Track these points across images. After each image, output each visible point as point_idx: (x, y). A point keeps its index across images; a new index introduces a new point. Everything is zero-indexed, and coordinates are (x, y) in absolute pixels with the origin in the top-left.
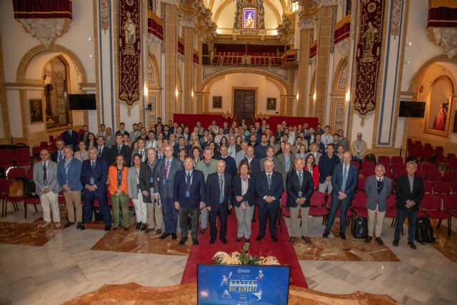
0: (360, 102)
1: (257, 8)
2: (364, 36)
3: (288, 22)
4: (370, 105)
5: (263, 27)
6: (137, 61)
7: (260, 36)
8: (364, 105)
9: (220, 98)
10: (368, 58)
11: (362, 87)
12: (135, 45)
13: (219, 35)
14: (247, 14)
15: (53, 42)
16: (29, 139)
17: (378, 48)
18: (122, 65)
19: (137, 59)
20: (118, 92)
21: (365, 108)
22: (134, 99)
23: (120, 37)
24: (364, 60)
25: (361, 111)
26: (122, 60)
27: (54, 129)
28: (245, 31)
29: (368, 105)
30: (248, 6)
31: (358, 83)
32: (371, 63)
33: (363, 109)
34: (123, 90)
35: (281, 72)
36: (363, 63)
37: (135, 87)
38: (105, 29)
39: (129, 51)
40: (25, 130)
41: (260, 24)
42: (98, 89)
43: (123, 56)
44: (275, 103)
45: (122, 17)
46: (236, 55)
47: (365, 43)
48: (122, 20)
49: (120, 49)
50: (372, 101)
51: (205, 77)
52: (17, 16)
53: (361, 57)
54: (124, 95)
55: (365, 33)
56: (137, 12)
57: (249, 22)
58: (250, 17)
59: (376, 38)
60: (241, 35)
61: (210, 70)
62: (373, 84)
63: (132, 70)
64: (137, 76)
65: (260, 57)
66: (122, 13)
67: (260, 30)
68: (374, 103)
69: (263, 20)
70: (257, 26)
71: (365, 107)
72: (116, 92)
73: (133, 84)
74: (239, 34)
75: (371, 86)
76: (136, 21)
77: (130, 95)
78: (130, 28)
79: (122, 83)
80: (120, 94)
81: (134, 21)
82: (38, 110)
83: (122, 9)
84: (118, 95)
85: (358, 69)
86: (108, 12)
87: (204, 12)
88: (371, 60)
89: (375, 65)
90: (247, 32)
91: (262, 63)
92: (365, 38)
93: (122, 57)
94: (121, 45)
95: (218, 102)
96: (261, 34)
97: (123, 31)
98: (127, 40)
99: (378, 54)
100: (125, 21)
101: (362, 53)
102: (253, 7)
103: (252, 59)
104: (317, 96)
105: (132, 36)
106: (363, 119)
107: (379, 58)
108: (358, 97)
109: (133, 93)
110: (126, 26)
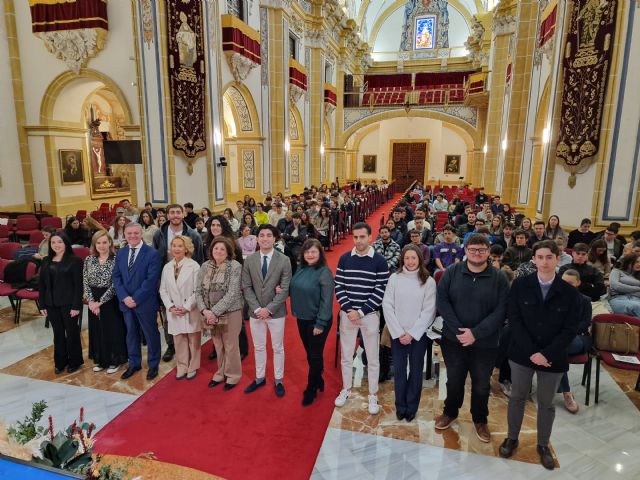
0: (568, 142)
1: (438, 15)
2: (579, 18)
3: (480, 28)
4: (587, 147)
5: (446, 46)
6: (200, 91)
7: (441, 60)
8: (574, 147)
9: (374, 157)
10: (588, 58)
11: (573, 113)
12: (197, 66)
13: (377, 63)
14: (422, 26)
15: (84, 66)
16: (58, 205)
17: (608, 36)
18: (176, 97)
19: (200, 87)
20: (170, 138)
21: (578, 152)
22: (198, 149)
23: (170, 52)
24: (578, 63)
25: (569, 158)
26: (176, 88)
27: (112, 195)
28: (417, 53)
29: (583, 147)
30: (423, 13)
31: (564, 108)
32: (592, 67)
33: (573, 155)
34: (178, 135)
35: (464, 112)
36: (576, 69)
37: (199, 131)
38: (149, 40)
39: (187, 75)
40: (53, 193)
41: (442, 39)
42: (143, 134)
43: (177, 83)
44: (458, 163)
45: (173, 22)
46: (397, 89)
47: (581, 31)
48: (173, 27)
49: (171, 72)
50: (592, 139)
51: (347, 125)
52: (36, 29)
53: (573, 58)
54: (181, 141)
55: (584, 10)
56: (198, 13)
57: (424, 39)
58: (425, 30)
59: (603, 17)
60: (412, 61)
61: (354, 114)
62: (595, 107)
63: (194, 104)
64: (201, 114)
65: (434, 91)
66: (172, 14)
67: (442, 51)
68: (596, 143)
69: (445, 34)
70: (437, 43)
71: (578, 150)
72: (168, 137)
73: (195, 125)
74: (408, 59)
75: (591, 110)
76: (196, 26)
77: (191, 142)
78: (186, 37)
79: (176, 124)
80: (174, 140)
81: (193, 28)
82: (74, 166)
83: (172, 8)
84: (171, 140)
85: (567, 81)
86: (151, 14)
87: (345, 25)
88: (592, 60)
89: (600, 71)
90: (421, 56)
91: (437, 100)
92: (582, 22)
93: (174, 84)
94: (172, 66)
95: (370, 165)
96: (443, 56)
97: (175, 44)
98: (182, 57)
99: (606, 48)
100: (178, 27)
101: (574, 51)
102: (431, 13)
103: (422, 95)
104: (509, 144)
105: (191, 51)
106: (573, 174)
107: (608, 56)
108: (564, 132)
109: (196, 139)
110: (180, 34)
